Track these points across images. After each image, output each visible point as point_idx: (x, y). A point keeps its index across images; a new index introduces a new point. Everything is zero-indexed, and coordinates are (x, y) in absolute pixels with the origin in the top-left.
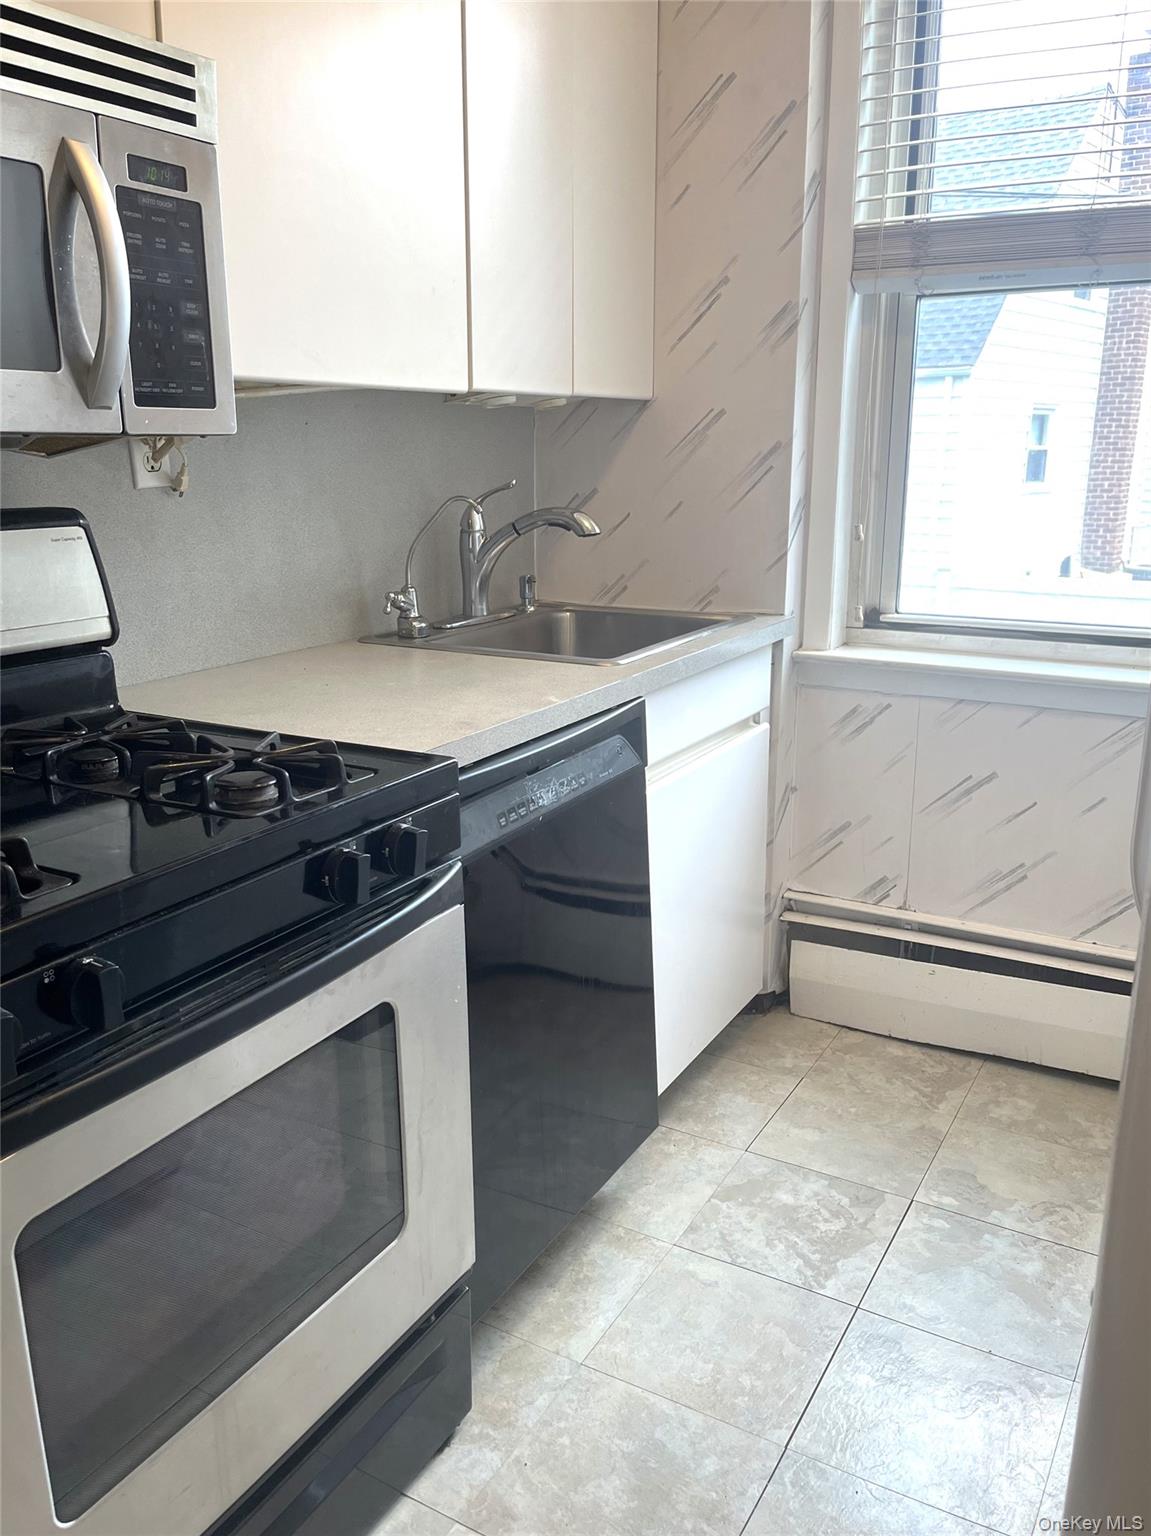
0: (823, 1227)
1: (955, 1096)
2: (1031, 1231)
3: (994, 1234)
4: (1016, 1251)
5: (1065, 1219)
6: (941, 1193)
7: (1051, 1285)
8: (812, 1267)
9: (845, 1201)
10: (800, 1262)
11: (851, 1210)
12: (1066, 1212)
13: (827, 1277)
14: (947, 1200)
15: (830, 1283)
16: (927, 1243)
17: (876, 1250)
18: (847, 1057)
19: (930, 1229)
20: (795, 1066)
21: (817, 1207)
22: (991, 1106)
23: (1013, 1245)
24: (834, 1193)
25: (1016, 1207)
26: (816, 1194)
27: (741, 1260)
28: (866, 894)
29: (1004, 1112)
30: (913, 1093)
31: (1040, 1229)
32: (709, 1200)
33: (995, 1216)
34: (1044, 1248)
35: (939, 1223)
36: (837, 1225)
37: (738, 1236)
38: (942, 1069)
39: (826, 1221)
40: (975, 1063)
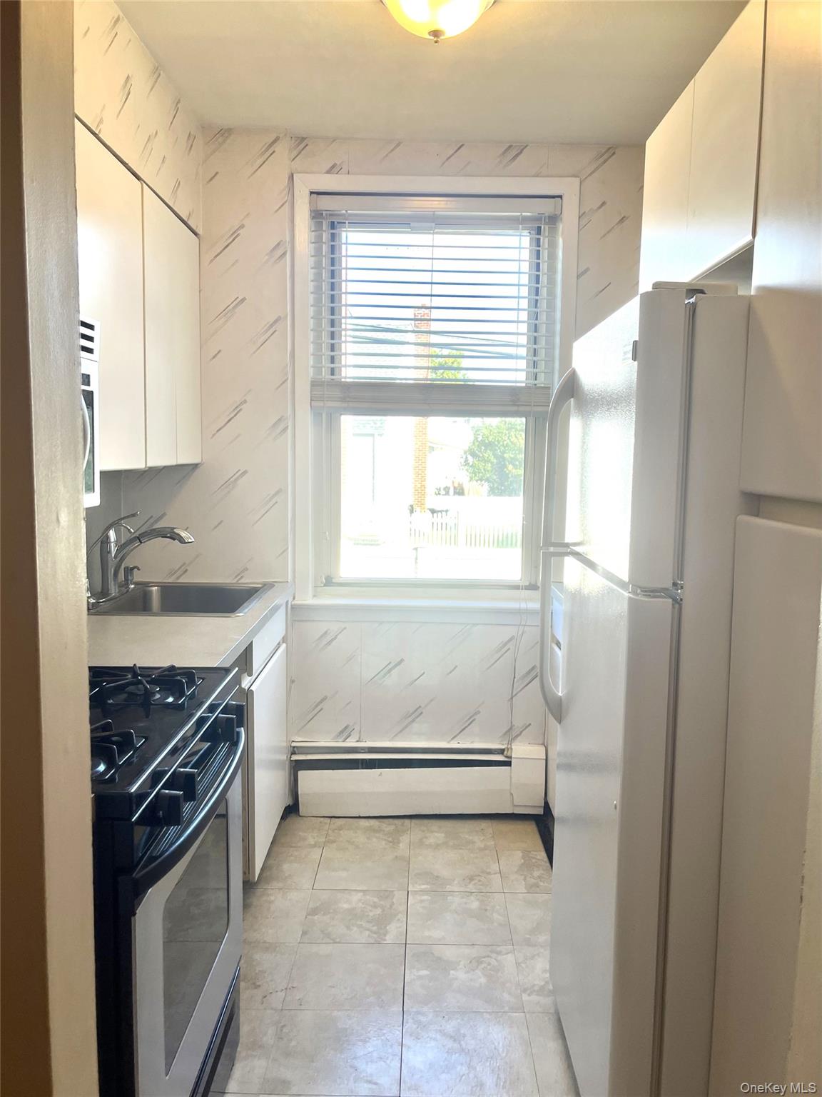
0: (371, 914)
1: (405, 839)
2: (468, 890)
3: (452, 895)
4: (464, 900)
5: (480, 881)
6: (420, 885)
7: (486, 910)
8: (375, 933)
9: (376, 900)
10: (367, 933)
11: (382, 903)
12: (478, 878)
13: (385, 935)
14: (423, 887)
15: (387, 938)
16: (423, 907)
17: (402, 917)
18: (341, 832)
19: (422, 901)
20: (316, 843)
21: (363, 906)
22: (424, 840)
23: (462, 898)
24: (368, 897)
25: (456, 882)
26: (360, 900)
27: (338, 940)
28: (338, 736)
29: (431, 840)
30: (384, 842)
31: (471, 887)
32: (306, 918)
33: (448, 888)
34: (476, 895)
35: (425, 897)
36: (379, 911)
37: (330, 929)
38: (392, 828)
39: (371, 911)
40: (407, 822)
